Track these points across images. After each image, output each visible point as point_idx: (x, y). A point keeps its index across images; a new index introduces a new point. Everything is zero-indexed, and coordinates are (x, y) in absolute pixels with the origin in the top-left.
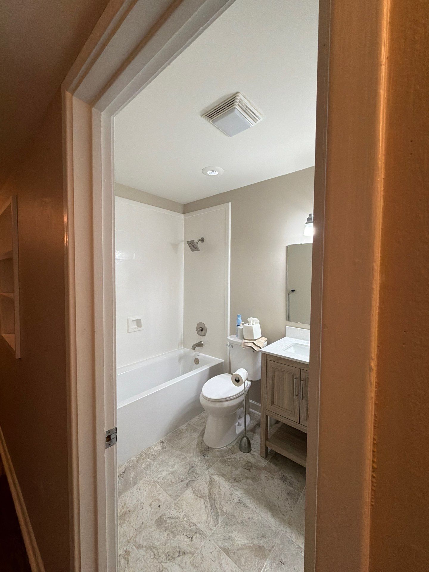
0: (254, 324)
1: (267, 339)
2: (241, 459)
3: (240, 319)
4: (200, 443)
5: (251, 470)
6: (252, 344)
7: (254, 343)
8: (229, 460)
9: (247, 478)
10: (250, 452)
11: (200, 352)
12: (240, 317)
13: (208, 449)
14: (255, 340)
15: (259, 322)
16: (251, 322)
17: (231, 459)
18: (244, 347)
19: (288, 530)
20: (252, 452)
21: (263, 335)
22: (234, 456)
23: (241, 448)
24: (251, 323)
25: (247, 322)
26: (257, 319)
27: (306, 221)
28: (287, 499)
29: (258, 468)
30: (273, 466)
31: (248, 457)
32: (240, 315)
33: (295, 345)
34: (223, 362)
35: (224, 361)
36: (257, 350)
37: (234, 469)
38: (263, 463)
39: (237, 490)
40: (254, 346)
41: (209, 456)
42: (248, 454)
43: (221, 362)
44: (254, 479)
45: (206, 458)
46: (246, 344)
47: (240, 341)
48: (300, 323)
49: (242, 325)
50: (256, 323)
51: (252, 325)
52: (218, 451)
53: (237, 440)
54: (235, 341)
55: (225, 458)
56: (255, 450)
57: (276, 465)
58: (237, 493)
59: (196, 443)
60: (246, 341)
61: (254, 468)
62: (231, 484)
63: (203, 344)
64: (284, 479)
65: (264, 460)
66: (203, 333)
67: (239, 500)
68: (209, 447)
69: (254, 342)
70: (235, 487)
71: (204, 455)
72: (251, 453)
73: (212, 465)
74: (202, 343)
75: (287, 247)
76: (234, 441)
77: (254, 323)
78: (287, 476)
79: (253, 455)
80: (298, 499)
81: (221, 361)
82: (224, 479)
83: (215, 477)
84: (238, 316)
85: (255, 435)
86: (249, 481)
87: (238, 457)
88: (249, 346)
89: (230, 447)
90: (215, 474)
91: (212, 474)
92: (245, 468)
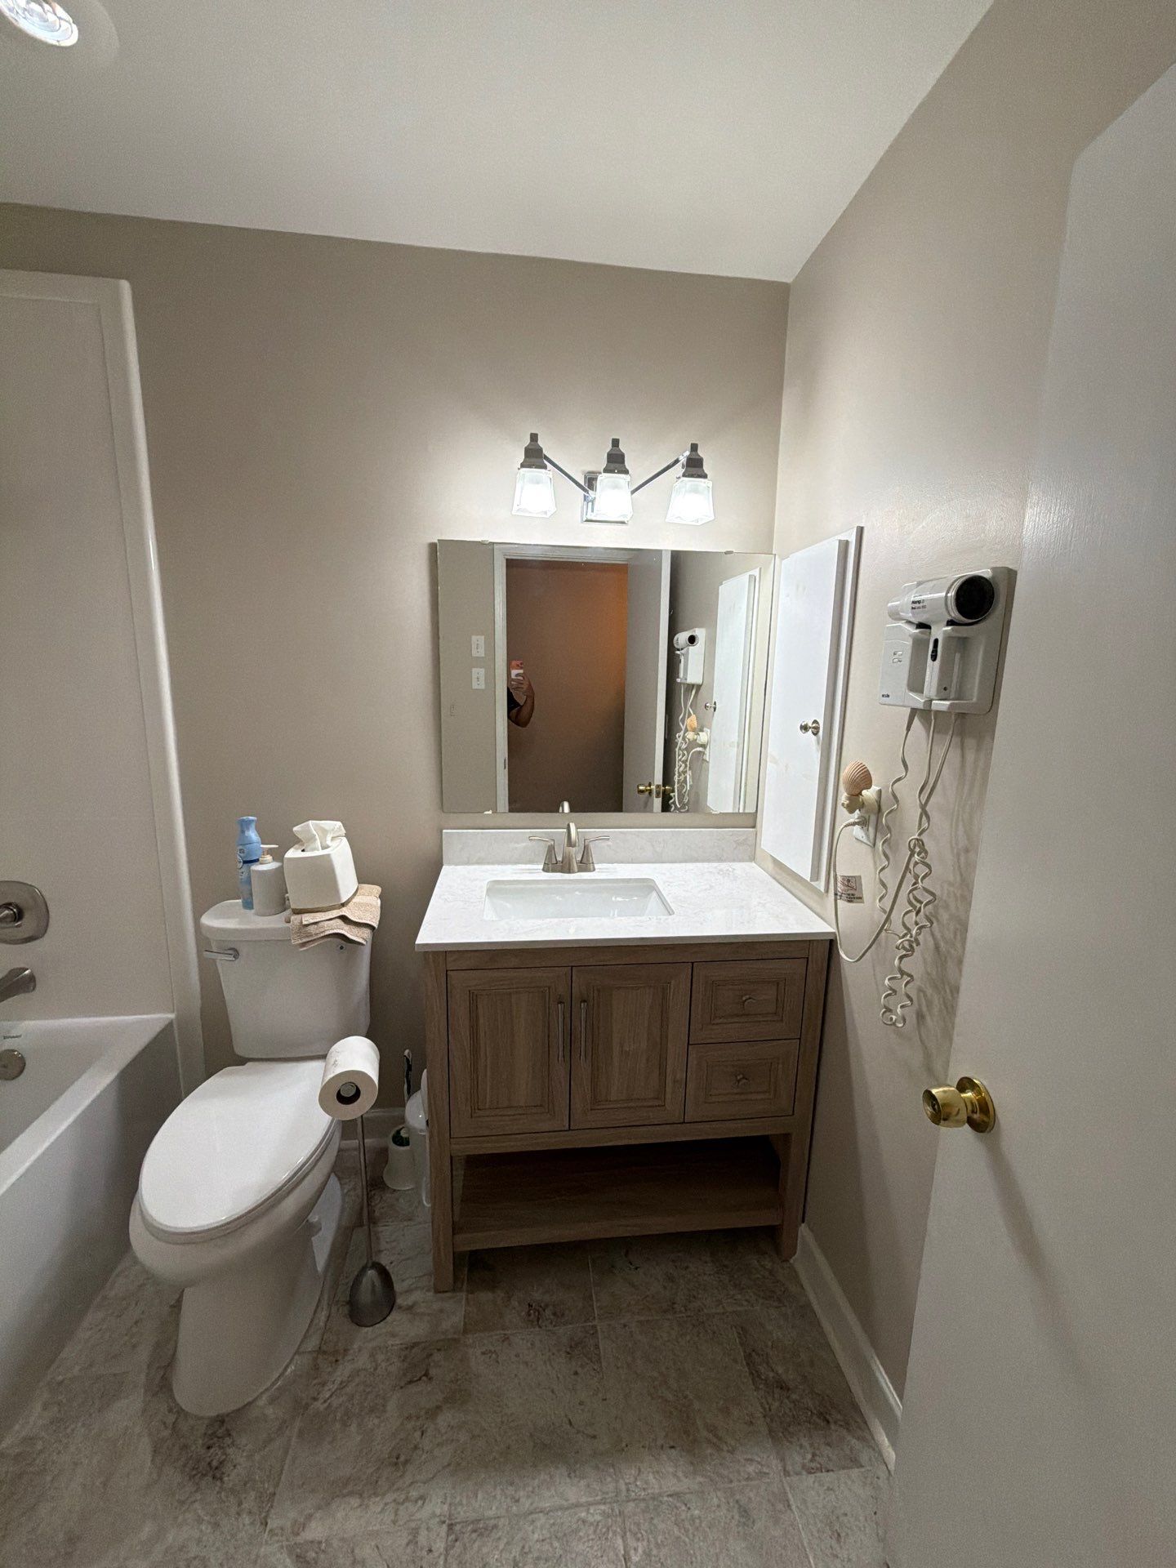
0: (328, 847)
1: (377, 889)
2: (380, 1357)
3: (253, 835)
4: (166, 1433)
5: (433, 1372)
6: (339, 922)
7: (344, 918)
8: (335, 1402)
9: (433, 1413)
10: (396, 1304)
11: (22, 1018)
12: (253, 826)
13: (222, 1428)
14: (343, 905)
15: (343, 831)
16: (312, 839)
17: (343, 1385)
18: (303, 945)
19: (629, 1473)
20: (399, 1301)
21: (363, 878)
22: (343, 1371)
23: (358, 1315)
24: (318, 843)
25: (295, 841)
26: (339, 824)
27: (521, 458)
28: (576, 1373)
29: (450, 1344)
30: (485, 1296)
31: (400, 1328)
32: (251, 818)
33: (496, 889)
34: (170, 1024)
35: (172, 1016)
36: (361, 941)
37: (372, 1422)
38: (455, 1311)
39: (422, 1498)
40: (347, 927)
41: (241, 1459)
42: (389, 1318)
43: (162, 1025)
44: (457, 1397)
45: (232, 1477)
46: (312, 929)
47: (275, 922)
48: (490, 812)
49: (269, 858)
50: (333, 838)
51: (321, 852)
52: (273, 1401)
53: (326, 1297)
54: (248, 931)
55: (319, 1405)
56: (406, 1284)
57: (492, 1285)
58: (428, 1509)
59: (145, 1446)
60: (307, 919)
61: (437, 1357)
62: (389, 1497)
63: (32, 979)
64: (535, 1314)
65: (450, 1298)
66: (28, 924)
67: (451, 1527)
68: (221, 1420)
69: (345, 911)
70: (414, 1494)
71: (215, 1472)
72: (400, 1307)
73: (277, 1485)
74: (27, 972)
75: (433, 548)
76: (317, 1306)
77: (329, 842)
78: (537, 1295)
79: (410, 1308)
80: (597, 1346)
81: (158, 1019)
82: (355, 1502)
83: (316, 1531)
84: (244, 825)
85: (380, 1229)
86: (446, 1419)
87: (363, 1361)
88: (327, 933)
89: (313, 1343)
90: (310, 1517)
91: (299, 1527)
92: (410, 1382)
